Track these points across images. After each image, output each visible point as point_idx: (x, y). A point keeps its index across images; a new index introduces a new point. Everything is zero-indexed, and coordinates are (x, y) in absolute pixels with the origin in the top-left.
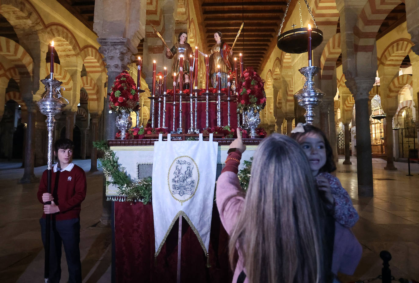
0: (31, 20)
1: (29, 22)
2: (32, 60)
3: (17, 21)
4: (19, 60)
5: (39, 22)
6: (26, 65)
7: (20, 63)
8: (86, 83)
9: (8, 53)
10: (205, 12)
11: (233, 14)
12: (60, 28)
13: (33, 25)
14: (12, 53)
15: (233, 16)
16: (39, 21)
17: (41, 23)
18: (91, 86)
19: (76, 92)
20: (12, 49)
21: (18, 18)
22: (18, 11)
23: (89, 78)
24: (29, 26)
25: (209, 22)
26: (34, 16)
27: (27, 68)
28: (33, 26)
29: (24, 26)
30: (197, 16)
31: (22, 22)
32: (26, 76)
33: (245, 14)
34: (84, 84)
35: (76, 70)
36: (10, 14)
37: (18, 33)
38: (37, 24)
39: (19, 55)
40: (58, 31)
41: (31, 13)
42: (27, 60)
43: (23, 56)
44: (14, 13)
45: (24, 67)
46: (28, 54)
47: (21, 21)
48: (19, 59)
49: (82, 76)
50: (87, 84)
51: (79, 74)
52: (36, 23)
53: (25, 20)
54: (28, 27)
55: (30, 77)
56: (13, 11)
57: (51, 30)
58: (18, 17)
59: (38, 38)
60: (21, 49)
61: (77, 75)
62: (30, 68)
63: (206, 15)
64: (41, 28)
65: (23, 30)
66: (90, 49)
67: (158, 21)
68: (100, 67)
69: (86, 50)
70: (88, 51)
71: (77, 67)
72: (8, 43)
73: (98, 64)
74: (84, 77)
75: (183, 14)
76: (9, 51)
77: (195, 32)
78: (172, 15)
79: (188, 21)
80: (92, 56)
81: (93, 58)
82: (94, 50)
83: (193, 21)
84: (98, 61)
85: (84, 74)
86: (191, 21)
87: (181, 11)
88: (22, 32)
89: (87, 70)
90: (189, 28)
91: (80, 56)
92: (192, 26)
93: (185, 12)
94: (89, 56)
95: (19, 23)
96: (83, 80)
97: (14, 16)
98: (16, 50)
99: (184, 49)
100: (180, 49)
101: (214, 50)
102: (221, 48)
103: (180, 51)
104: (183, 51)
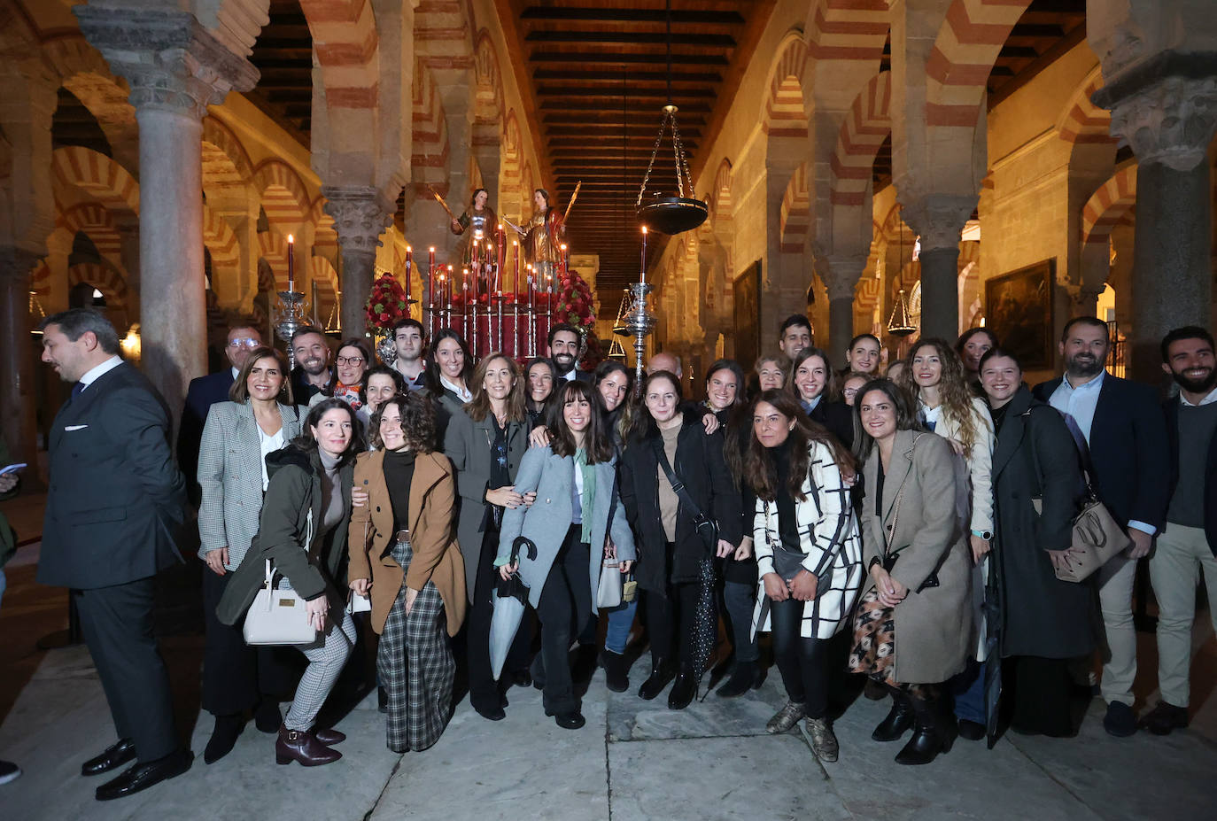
4: (120, 199)
7: (119, 205)
8: (268, 247)
9: (96, 184)
10: (541, 91)
14: (103, 184)
15: (606, 100)
18: (280, 254)
19: (248, 269)
20: (103, 174)
23: (275, 236)
25: (551, 111)
30: (524, 100)
34: (264, 250)
35: (247, 218)
39: (120, 187)
48: (119, 196)
49: (259, 231)
50: (272, 250)
51: (253, 228)
61: (247, 229)
66: (275, 167)
67: (434, 134)
68: (299, 208)
69: (266, 169)
70: (270, 171)
71: (247, 210)
72: (93, 162)
73: (295, 203)
74: (265, 234)
75: (490, 104)
76: (96, 179)
77: (520, 138)
78: (465, 117)
79: (501, 117)
80: (281, 184)
81: (283, 188)
82: (284, 170)
83: (512, 114)
84: (295, 196)
85: (264, 225)
86: (510, 117)
87: (486, 97)
88: (120, 132)
89: (269, 214)
90: (505, 132)
91: (252, 185)
92: (512, 126)
93: (494, 100)
94: (274, 183)
95: (113, 112)
96: (261, 240)
97: (101, 95)
98: (112, 175)
99: (482, 219)
100: (475, 219)
101: (535, 222)
102: (547, 219)
103: (476, 224)
104: (480, 223)
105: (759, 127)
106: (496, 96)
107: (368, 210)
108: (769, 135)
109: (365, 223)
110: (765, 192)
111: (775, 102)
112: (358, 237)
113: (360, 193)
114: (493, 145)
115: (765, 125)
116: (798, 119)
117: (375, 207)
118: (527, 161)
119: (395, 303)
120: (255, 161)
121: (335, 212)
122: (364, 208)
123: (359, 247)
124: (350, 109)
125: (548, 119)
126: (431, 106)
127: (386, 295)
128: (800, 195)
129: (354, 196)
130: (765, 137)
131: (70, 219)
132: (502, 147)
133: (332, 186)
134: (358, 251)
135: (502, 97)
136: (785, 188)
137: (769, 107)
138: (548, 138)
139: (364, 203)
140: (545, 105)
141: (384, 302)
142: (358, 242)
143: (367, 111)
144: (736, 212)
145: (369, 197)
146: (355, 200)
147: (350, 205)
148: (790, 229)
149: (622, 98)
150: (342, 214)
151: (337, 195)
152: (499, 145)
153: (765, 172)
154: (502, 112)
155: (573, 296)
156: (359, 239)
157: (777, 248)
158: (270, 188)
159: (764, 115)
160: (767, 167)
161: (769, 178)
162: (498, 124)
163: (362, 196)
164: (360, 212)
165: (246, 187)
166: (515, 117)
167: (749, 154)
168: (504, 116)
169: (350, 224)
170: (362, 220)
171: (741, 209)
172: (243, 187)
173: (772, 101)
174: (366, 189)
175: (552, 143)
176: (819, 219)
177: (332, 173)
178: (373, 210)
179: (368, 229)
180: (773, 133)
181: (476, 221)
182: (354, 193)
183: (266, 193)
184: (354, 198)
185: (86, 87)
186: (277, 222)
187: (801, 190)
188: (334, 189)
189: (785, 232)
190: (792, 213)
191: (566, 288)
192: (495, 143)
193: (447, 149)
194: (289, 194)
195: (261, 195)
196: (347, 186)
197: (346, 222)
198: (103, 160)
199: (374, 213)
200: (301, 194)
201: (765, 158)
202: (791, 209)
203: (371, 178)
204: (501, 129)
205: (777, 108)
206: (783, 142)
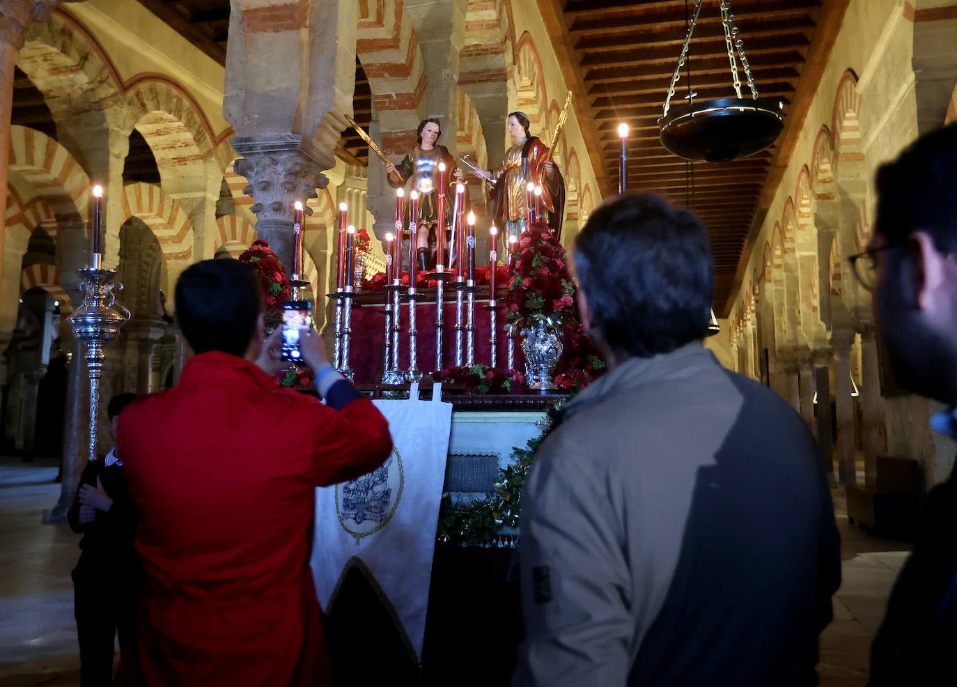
0: (86, 73)
1: (82, 79)
3: (54, 78)
4: (57, 183)
5: (108, 77)
6: (73, 196)
7: (57, 191)
8: (229, 236)
9: (30, 167)
12: (161, 86)
13: (92, 86)
14: (38, 165)
16: (106, 72)
17: (111, 80)
20: (39, 155)
21: (56, 70)
22: (56, 53)
23: (239, 220)
24: (81, 88)
26: (96, 61)
27: (76, 202)
28: (93, 90)
29: (69, 91)
31: (64, 79)
32: (70, 224)
34: (224, 238)
35: (204, 199)
36: (36, 62)
37: (55, 108)
38: (101, 82)
39: (56, 171)
40: (155, 95)
41: (87, 54)
42: (76, 181)
43: (66, 171)
44: (45, 60)
45: (66, 200)
46: (77, 166)
47: (62, 77)
48: (56, 179)
49: (218, 216)
50: (234, 238)
51: (211, 211)
52: (99, 79)
53: (71, 76)
54: (80, 92)
55: (81, 227)
56: (42, 55)
57: (138, 94)
58: (55, 69)
59: (104, 120)
60: (62, 153)
61: (205, 212)
62: (83, 204)
64: (112, 91)
65: (68, 100)
71: (205, 190)
72: (29, 141)
74: (225, 219)
76: (30, 161)
88: (65, 106)
90: (516, 62)
91: (213, 159)
95: (59, 85)
96: (221, 227)
97: (47, 66)
98: (49, 155)
99: (430, 162)
100: (420, 163)
102: (524, 155)
103: (421, 169)
104: (428, 169)
105: (898, 12)
108: (915, 20)
120: (218, 131)
132: (509, 84)
160: (915, 70)
165: (205, 162)
181: (422, 166)
198: (40, 139)
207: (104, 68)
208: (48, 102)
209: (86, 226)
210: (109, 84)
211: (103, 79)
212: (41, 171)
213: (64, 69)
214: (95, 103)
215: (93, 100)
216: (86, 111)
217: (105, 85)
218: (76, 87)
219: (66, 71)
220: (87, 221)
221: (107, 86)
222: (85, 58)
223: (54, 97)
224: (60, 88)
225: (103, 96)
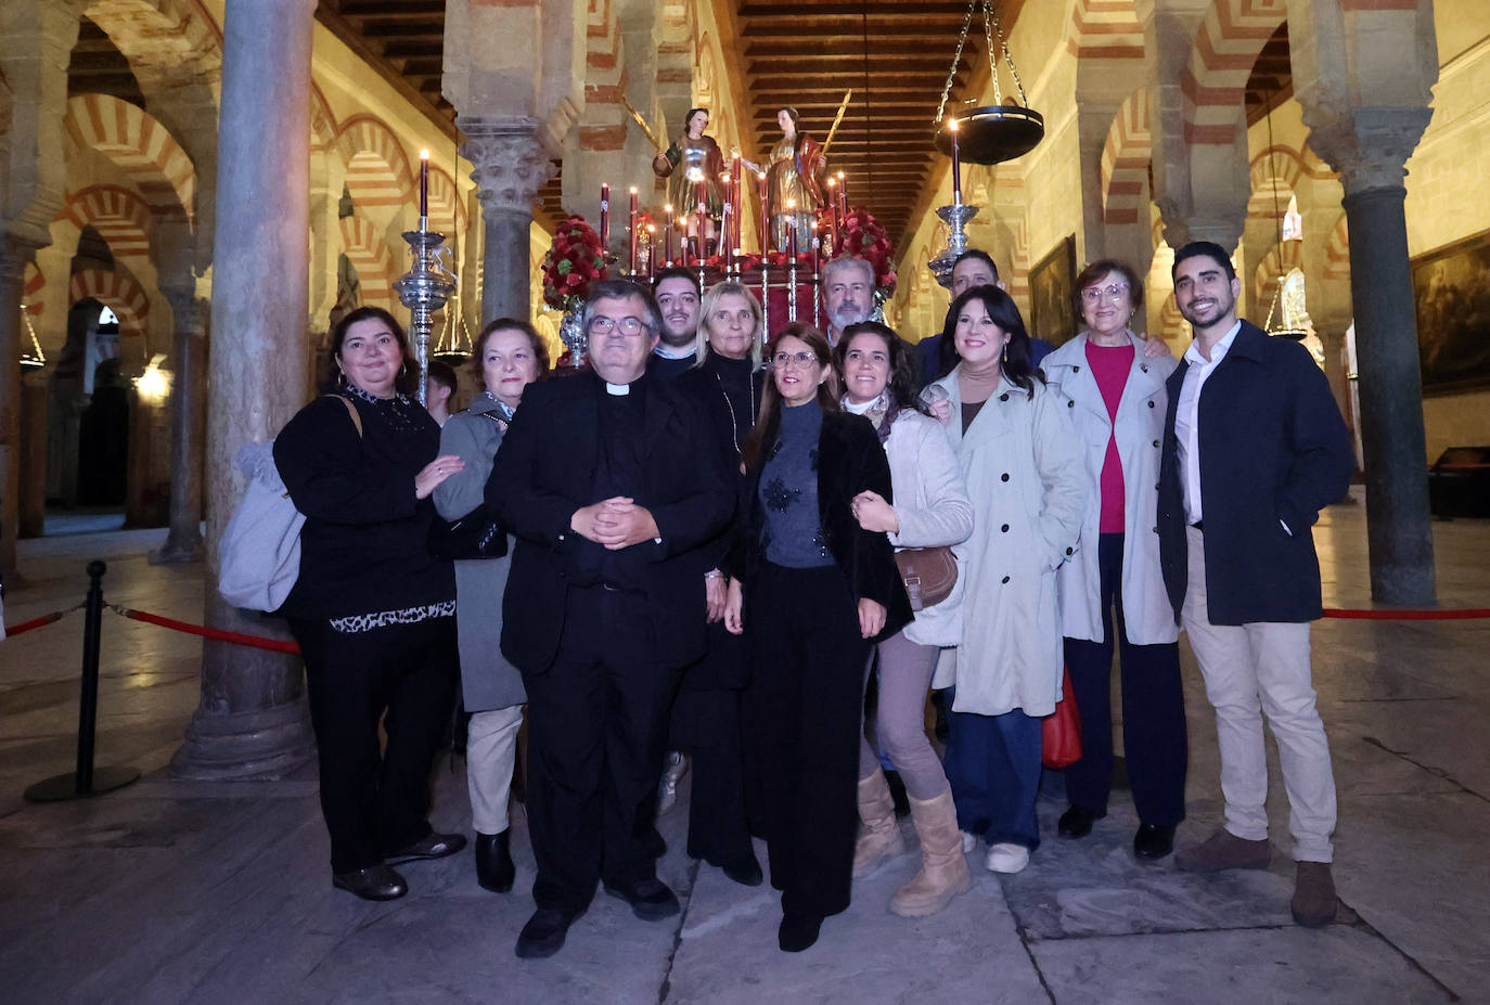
0: (188, 38)
1: (183, 45)
2: (191, 166)
3: (144, 42)
4: (154, 167)
5: (214, 46)
6: (175, 184)
7: (153, 177)
8: (353, 242)
9: (124, 147)
10: (744, 9)
11: (834, 17)
13: (195, 55)
14: (133, 145)
15: (835, 21)
16: (212, 40)
18: (368, 248)
19: (325, 268)
20: (133, 133)
21: (148, 33)
22: (153, 12)
23: (363, 224)
24: (181, 57)
25: (757, 40)
26: (199, 26)
27: (178, 193)
28: (196, 59)
29: (163, 58)
30: (719, 21)
31: (158, 45)
32: (170, 217)
33: (870, 17)
34: (347, 242)
35: (326, 197)
36: (123, 20)
37: (144, 78)
38: (207, 51)
39: (153, 154)
41: (190, 16)
42: (177, 167)
43: (166, 154)
44: (135, 19)
45: (167, 188)
46: (179, 149)
47: (156, 42)
48: (153, 163)
49: (341, 217)
50: (358, 243)
51: (333, 210)
52: (203, 47)
53: (168, 40)
54: (179, 61)
55: (185, 221)
56: (132, 13)
58: (147, 31)
59: (208, 96)
60: (160, 134)
61: (326, 212)
62: (186, 194)
63: (746, 20)
64: (219, 62)
65: (163, 69)
66: (366, 126)
67: (609, 55)
68: (398, 184)
69: (353, 130)
70: (360, 133)
71: (327, 186)
72: (120, 114)
73: (391, 177)
74: (349, 220)
75: (678, 23)
76: (123, 140)
77: (715, 74)
78: (650, 35)
79: (693, 43)
80: (373, 150)
81: (376, 155)
82: (379, 131)
83: (706, 41)
84: (392, 167)
85: (347, 209)
86: (703, 44)
87: (673, 14)
88: (158, 77)
89: (354, 194)
90: (697, 64)
91: (335, 151)
92: (705, 58)
93: (686, 17)
94: (363, 148)
95: (151, 50)
96: (344, 228)
97: (136, 26)
98: (146, 135)
99: (700, 152)
100: (689, 151)
101: (779, 155)
102: (797, 149)
103: (691, 159)
104: (697, 158)
105: (1063, 46)
106: (687, 11)
107: (525, 150)
108: (1079, 57)
109: (518, 169)
110: (1075, 137)
111: (1087, 11)
112: (507, 190)
113: (516, 126)
114: (682, 81)
115: (1072, 42)
116: (1120, 33)
117: (535, 145)
118: (724, 111)
119: (590, 258)
120: (340, 118)
121: (477, 156)
122: (518, 148)
123: (511, 205)
124: (503, 9)
125: (752, 50)
126: (606, 14)
127: (576, 246)
128: (1131, 137)
129: (504, 130)
130: (1074, 60)
131: (77, 208)
132: (693, 85)
133: (475, 116)
134: (509, 211)
135: (695, 14)
136: (1107, 130)
137: (1077, 17)
138: (752, 78)
139: (517, 141)
140: (748, 31)
141: (573, 256)
142: (509, 197)
143: (526, 9)
144: (1028, 172)
145: (526, 132)
146: (507, 136)
147: (498, 144)
148: (1116, 188)
149: (860, 17)
150: (487, 157)
151: (480, 130)
152: (690, 81)
153: (1074, 109)
154: (694, 35)
155: (864, 241)
156: (510, 193)
157: (1098, 217)
158: (357, 156)
159: (1071, 30)
160: (1078, 101)
161: (1082, 117)
162: (688, 51)
163: (516, 130)
164: (512, 153)
165: (326, 153)
166: (709, 44)
167: (1047, 88)
168: (697, 41)
169: (497, 172)
170: (515, 165)
171: (1037, 166)
172: (322, 153)
173: (1082, 10)
174: (522, 119)
175: (757, 85)
176: (1170, 165)
177: (474, 98)
178: (533, 150)
179: (523, 177)
180: (1085, 53)
181: (692, 155)
182: (503, 126)
183: (352, 165)
184: (505, 133)
185: (117, 16)
186: (366, 205)
187: (1134, 129)
188: (479, 121)
189: (1110, 194)
190: (1119, 164)
191: (852, 231)
192: (685, 77)
193: (625, 78)
194: (384, 164)
195: (347, 164)
196: (494, 116)
197: (491, 168)
198: (134, 113)
199: (534, 154)
200: (400, 164)
201: (1074, 88)
202: (1118, 159)
203: (529, 106)
204: (693, 60)
205: (1090, 18)
206: (1101, 66)
207: (209, 35)
208: (135, 70)
209: (190, 220)
210: (215, 54)
211: (209, 47)
212: (136, 152)
213: (160, 32)
214: (199, 75)
215: (195, 72)
216: (185, 84)
217: (211, 55)
218: (174, 55)
219: (162, 35)
220: (191, 214)
221: (213, 56)
222: (187, 20)
223: (143, 65)
224: (151, 54)
225: (208, 68)
